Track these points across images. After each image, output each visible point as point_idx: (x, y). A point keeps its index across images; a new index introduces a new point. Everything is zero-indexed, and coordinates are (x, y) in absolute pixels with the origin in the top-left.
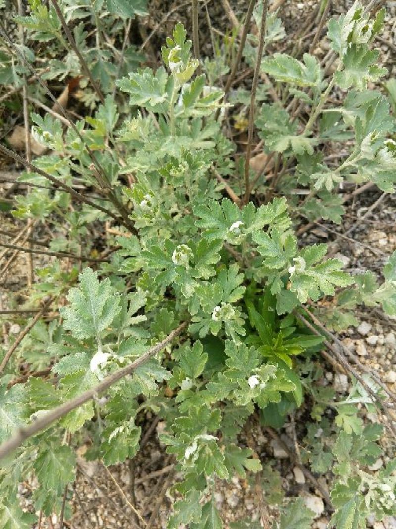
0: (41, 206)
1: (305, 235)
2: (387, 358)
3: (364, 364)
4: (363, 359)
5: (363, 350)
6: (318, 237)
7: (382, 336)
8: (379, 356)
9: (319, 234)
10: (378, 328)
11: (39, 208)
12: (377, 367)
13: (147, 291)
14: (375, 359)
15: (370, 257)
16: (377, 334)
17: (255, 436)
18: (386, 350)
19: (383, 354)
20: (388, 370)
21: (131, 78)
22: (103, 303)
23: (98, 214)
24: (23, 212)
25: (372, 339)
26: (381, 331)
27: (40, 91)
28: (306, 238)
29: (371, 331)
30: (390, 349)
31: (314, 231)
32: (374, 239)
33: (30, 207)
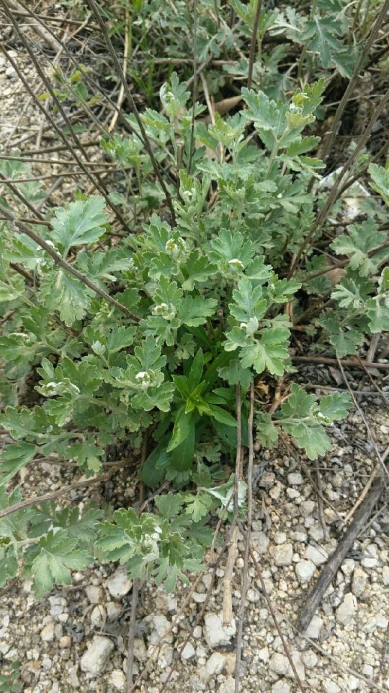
0: (126, 153)
1: (322, 366)
2: (291, 521)
3: (267, 505)
4: (269, 501)
5: (275, 493)
6: (331, 377)
7: (303, 498)
8: (285, 512)
9: (334, 375)
10: (307, 489)
11: (123, 153)
12: (275, 518)
13: (136, 268)
14: (280, 511)
15: (361, 432)
16: (302, 493)
17: (128, 485)
18: (296, 512)
19: (290, 513)
20: (283, 531)
21: (258, 95)
22: (90, 228)
23: (163, 195)
24: (111, 148)
25: (293, 493)
26: (307, 494)
27: (219, 81)
28: (320, 369)
29: (298, 486)
30: (301, 516)
31: (331, 369)
32: (378, 420)
33: (118, 147)
